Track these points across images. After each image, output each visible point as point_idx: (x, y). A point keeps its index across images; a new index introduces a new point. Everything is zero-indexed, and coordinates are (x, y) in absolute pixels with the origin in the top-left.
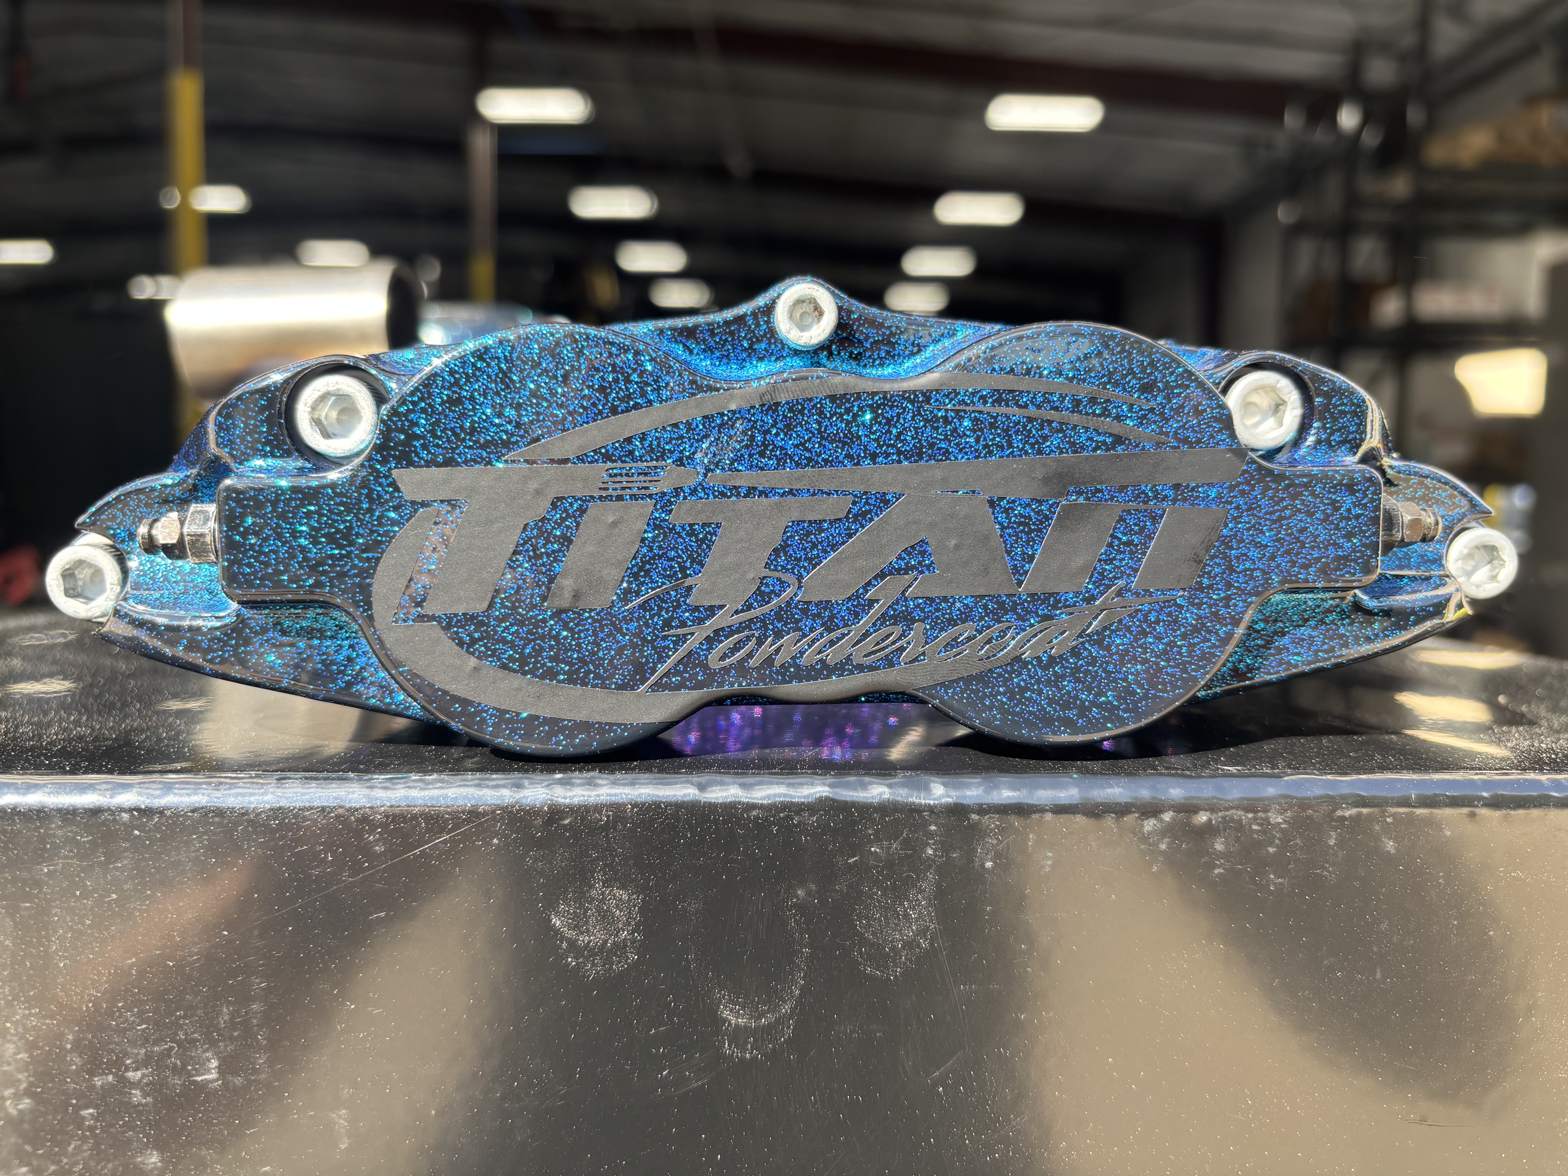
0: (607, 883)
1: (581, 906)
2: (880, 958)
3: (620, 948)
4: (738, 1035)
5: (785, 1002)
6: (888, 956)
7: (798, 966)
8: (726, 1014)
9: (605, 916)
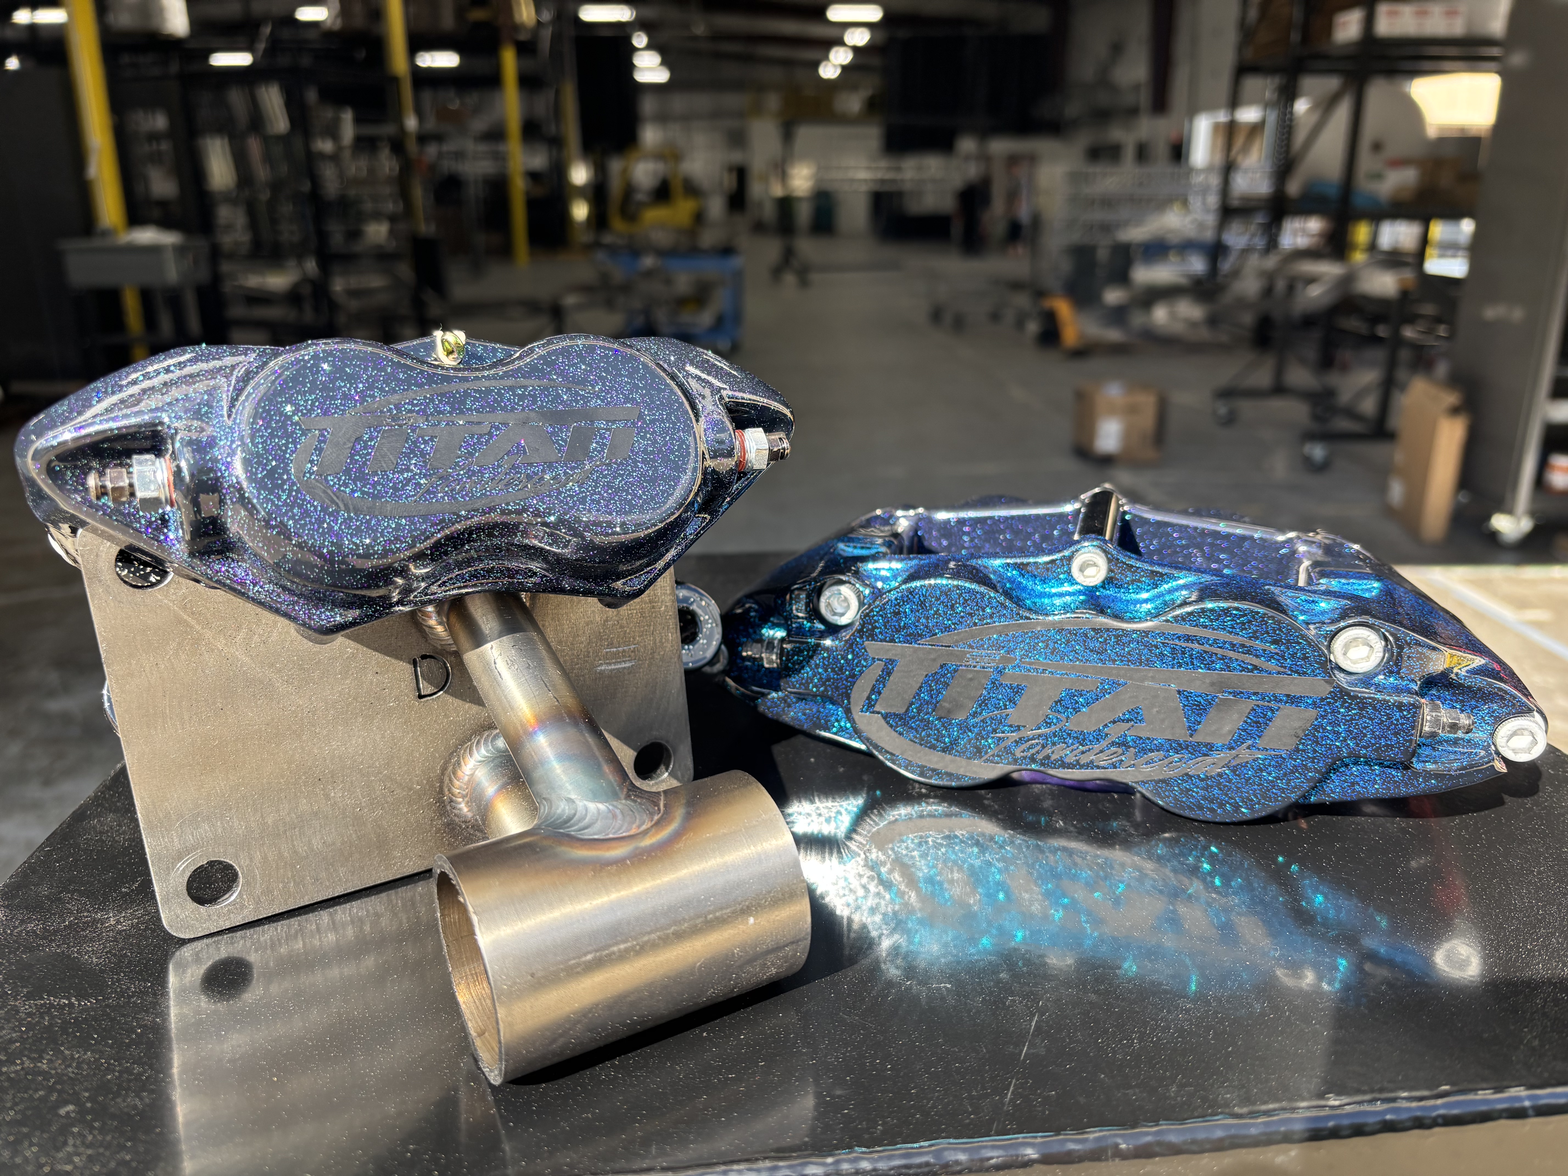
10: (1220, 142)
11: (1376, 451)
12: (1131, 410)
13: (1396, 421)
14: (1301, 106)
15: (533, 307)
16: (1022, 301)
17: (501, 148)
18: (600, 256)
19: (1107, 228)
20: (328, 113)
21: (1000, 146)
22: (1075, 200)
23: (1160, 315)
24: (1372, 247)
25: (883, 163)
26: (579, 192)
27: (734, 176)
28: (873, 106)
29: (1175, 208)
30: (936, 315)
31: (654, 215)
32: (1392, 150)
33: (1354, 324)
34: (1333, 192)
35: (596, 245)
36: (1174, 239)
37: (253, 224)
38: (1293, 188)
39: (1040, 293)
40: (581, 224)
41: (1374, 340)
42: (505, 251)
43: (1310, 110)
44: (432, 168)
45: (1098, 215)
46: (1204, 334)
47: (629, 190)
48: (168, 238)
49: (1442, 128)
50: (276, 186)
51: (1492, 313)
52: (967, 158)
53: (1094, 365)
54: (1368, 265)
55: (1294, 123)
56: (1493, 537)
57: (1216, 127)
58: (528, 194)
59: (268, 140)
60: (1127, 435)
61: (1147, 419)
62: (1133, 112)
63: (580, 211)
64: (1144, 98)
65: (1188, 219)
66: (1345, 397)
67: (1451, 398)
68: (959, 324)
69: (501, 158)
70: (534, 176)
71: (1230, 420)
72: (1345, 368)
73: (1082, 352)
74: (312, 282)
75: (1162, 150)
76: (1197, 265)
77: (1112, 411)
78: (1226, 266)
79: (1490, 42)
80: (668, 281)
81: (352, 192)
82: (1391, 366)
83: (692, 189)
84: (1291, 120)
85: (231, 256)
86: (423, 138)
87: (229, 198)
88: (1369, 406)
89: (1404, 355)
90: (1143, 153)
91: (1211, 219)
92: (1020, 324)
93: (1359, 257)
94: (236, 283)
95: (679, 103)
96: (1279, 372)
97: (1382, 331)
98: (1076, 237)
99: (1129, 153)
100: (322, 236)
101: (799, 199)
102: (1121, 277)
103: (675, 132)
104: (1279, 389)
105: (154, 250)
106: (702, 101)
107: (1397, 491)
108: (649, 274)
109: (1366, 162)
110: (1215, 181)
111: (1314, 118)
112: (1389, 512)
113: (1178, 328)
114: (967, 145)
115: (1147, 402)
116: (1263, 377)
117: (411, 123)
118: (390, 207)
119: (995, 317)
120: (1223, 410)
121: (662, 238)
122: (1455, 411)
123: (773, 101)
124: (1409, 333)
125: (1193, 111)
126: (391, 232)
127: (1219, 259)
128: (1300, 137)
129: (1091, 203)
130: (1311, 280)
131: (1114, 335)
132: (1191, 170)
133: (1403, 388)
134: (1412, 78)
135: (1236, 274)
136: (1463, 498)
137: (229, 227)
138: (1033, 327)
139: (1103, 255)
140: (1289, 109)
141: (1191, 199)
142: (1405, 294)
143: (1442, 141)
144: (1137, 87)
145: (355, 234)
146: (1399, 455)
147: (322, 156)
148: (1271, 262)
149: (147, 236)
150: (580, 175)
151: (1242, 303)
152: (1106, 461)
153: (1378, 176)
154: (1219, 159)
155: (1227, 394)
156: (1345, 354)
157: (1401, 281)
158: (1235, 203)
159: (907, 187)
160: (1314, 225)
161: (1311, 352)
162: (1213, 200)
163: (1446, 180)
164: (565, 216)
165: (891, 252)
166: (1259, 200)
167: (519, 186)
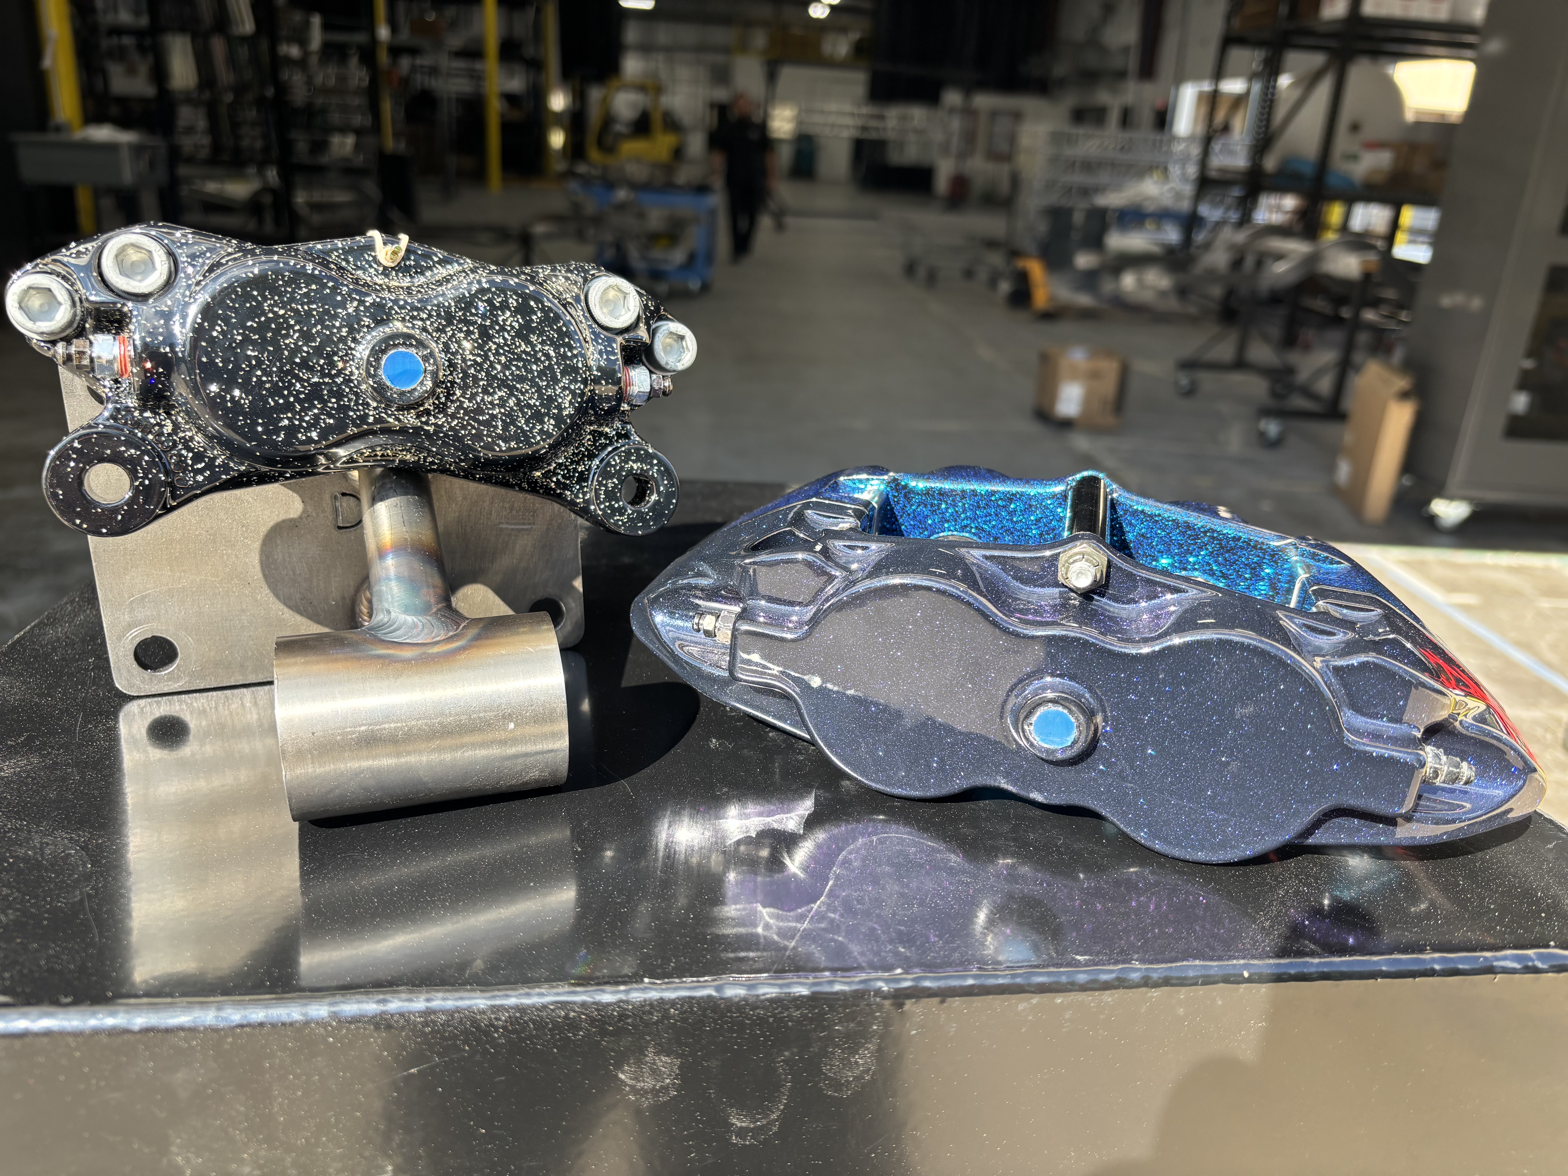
0: (657, 1053)
1: (639, 1067)
2: (837, 1085)
3: (665, 1088)
4: (742, 1133)
5: (773, 1112)
6: (843, 1084)
7: (783, 1093)
8: (734, 1121)
9: (655, 1072)
10: (1204, 110)
11: (1327, 430)
12: (1094, 376)
13: (1349, 403)
14: (1284, 81)
15: (502, 234)
16: (996, 259)
17: (478, 66)
18: (573, 185)
19: (1086, 192)
20: (297, 17)
21: (984, 101)
22: (1054, 160)
23: (1128, 281)
24: (1344, 227)
25: (865, 110)
26: (558, 119)
27: (715, 113)
28: (860, 50)
29: (1155, 177)
30: (910, 269)
31: (631, 148)
32: (1369, 133)
33: (1320, 304)
34: (1308, 170)
35: (569, 174)
36: (1150, 207)
37: (214, 129)
38: (1270, 163)
39: (1015, 253)
40: (557, 152)
41: (1337, 320)
42: (479, 176)
43: (1292, 86)
44: (405, 82)
45: (1078, 178)
46: (1173, 304)
47: (608, 120)
48: (125, 137)
49: (1418, 112)
50: (239, 89)
51: (1447, 301)
52: (952, 110)
53: (1063, 328)
54: (1336, 244)
55: (1276, 97)
56: (1432, 520)
57: (1201, 96)
58: (502, 116)
59: (232, 41)
60: (1087, 401)
61: (1108, 386)
62: (1121, 75)
63: (557, 139)
64: (1133, 63)
65: (1166, 187)
66: (1303, 376)
67: (1402, 383)
68: (932, 279)
69: (477, 77)
70: (510, 99)
71: (1190, 392)
72: (1307, 347)
73: (1050, 316)
74: (273, 191)
75: (1146, 116)
76: (1172, 235)
77: (1075, 376)
78: (1200, 237)
79: (1471, 29)
80: (641, 216)
81: (319, 101)
82: (1349, 348)
83: (672, 124)
84: (1273, 94)
85: (190, 160)
86: (395, 51)
87: (188, 99)
88: (1325, 385)
89: (1363, 338)
90: (1127, 119)
91: (1188, 190)
92: (993, 282)
93: (1331, 236)
94: (194, 187)
95: (663, 34)
96: (1242, 347)
97: (1346, 313)
98: (1054, 199)
99: (1114, 117)
100: (286, 146)
101: (780, 141)
102: (1095, 242)
103: (659, 64)
104: (1240, 364)
105: (111, 148)
106: (688, 34)
107: (1344, 471)
108: (622, 207)
109: (1343, 142)
110: (1195, 151)
111: (1296, 94)
112: (1335, 491)
113: (1147, 297)
114: (952, 98)
115: (1110, 368)
116: (1225, 351)
117: (383, 33)
118: (358, 120)
119: (969, 274)
120: (1184, 381)
121: (636, 171)
122: (1404, 395)
123: (760, 39)
124: (1369, 315)
125: (1179, 79)
126: (357, 146)
127: (1194, 231)
128: (1280, 113)
129: (1072, 165)
130: (1279, 257)
131: (1084, 300)
132: (1173, 138)
133: (1358, 369)
134: (1395, 62)
135: (1207, 246)
136: (1407, 481)
137: (190, 130)
138: (1005, 287)
139: (1078, 218)
140: (1272, 83)
141: (1171, 168)
142: (1367, 276)
143: (1418, 125)
144: (1126, 50)
145: (320, 146)
146: (1348, 435)
147: (289, 61)
148: (1241, 237)
149: (103, 133)
150: (558, 102)
151: (1211, 275)
152: (1066, 424)
153: (1354, 157)
154: (1200, 130)
155: (1189, 365)
156: (1308, 334)
157: (1365, 262)
158: (1213, 174)
159: (891, 135)
160: (1290, 202)
161: (1275, 331)
162: (1192, 170)
163: (1419, 165)
164: (542, 142)
165: (869, 202)
166: (1236, 172)
167: (495, 108)
